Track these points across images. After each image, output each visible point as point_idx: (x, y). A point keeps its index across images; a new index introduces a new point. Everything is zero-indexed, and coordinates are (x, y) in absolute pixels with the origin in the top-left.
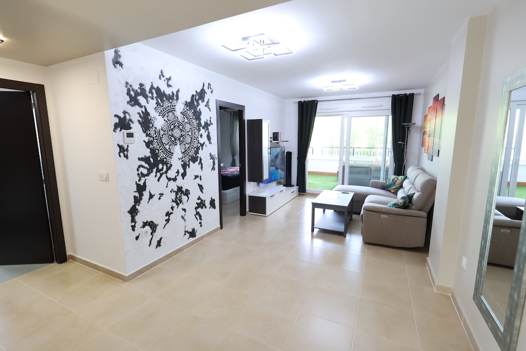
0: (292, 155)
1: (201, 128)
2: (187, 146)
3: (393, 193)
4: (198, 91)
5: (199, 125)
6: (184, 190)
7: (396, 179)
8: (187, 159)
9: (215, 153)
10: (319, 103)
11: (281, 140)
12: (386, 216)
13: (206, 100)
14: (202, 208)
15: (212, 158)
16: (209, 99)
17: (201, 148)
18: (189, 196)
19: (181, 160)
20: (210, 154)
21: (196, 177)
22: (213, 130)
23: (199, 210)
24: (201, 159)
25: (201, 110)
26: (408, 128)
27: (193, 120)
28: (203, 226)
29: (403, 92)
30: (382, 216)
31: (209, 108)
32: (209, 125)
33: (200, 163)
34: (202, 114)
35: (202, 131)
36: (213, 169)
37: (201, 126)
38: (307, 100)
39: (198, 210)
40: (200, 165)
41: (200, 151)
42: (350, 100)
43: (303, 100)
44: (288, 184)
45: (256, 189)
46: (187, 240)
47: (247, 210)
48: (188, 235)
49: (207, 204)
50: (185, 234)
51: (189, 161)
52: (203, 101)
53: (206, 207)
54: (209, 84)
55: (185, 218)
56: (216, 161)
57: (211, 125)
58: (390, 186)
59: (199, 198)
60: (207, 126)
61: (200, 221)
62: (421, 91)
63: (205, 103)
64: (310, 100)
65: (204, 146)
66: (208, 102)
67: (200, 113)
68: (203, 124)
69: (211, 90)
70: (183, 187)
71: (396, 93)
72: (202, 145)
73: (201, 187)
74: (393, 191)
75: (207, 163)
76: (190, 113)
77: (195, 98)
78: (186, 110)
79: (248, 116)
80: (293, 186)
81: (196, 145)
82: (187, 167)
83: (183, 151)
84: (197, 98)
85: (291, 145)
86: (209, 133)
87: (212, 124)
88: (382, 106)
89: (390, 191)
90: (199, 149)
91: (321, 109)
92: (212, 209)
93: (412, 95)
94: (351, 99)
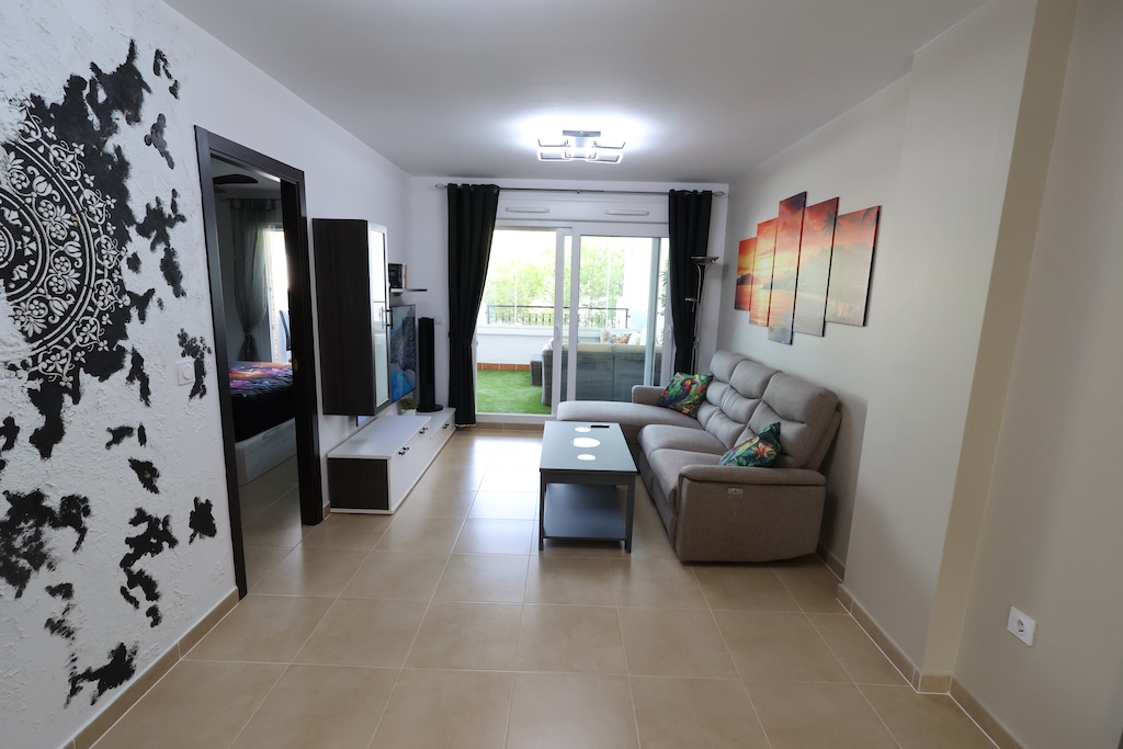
0: (436, 326)
1: (132, 231)
2: (59, 306)
3: (688, 415)
4: (109, 68)
5: (121, 215)
6: (53, 502)
7: (689, 382)
8: (60, 364)
9: (202, 328)
10: (501, 193)
11: (409, 287)
12: (739, 491)
13: (148, 115)
14: (157, 549)
15: (189, 347)
16: (161, 117)
17: (134, 312)
18: (87, 521)
19: (24, 374)
20: (183, 337)
21: (119, 434)
22: (189, 240)
23: (144, 563)
24: (138, 360)
25: (128, 155)
26: (703, 268)
27: (87, 194)
28: (164, 622)
29: (690, 187)
30: (731, 491)
31: (165, 154)
32: (171, 223)
33: (138, 373)
34: (132, 172)
35: (138, 244)
36: (198, 390)
37: (131, 220)
38: (471, 181)
39: (136, 567)
40: (137, 383)
41: (133, 327)
42: (576, 194)
43: (459, 181)
44: (427, 405)
45: (347, 434)
46: (89, 709)
47: (326, 502)
48: (90, 687)
49: (181, 528)
50: (74, 691)
51: (74, 373)
52: (134, 118)
53: (173, 543)
54: (159, 55)
55: (72, 620)
56: (210, 361)
57: (179, 225)
58: (679, 398)
59: (140, 516)
60: (158, 223)
61: (151, 604)
62: (724, 188)
63: (145, 128)
64: (479, 184)
65: (153, 304)
66: (158, 128)
67: (122, 167)
68: (140, 215)
69: (171, 84)
70: (46, 491)
71: (678, 187)
72: (142, 302)
73: (146, 473)
74: (686, 410)
75: (169, 370)
76: (69, 159)
77: (92, 97)
78: (35, 137)
79: (318, 205)
80: (441, 409)
81: (107, 299)
82: (68, 399)
83: (36, 327)
84: (102, 96)
85: (434, 302)
86: (170, 253)
87: (182, 219)
88: (648, 214)
89: (680, 411)
90: (128, 319)
91: (507, 209)
92: (204, 542)
93: (708, 195)
94: (578, 192)
